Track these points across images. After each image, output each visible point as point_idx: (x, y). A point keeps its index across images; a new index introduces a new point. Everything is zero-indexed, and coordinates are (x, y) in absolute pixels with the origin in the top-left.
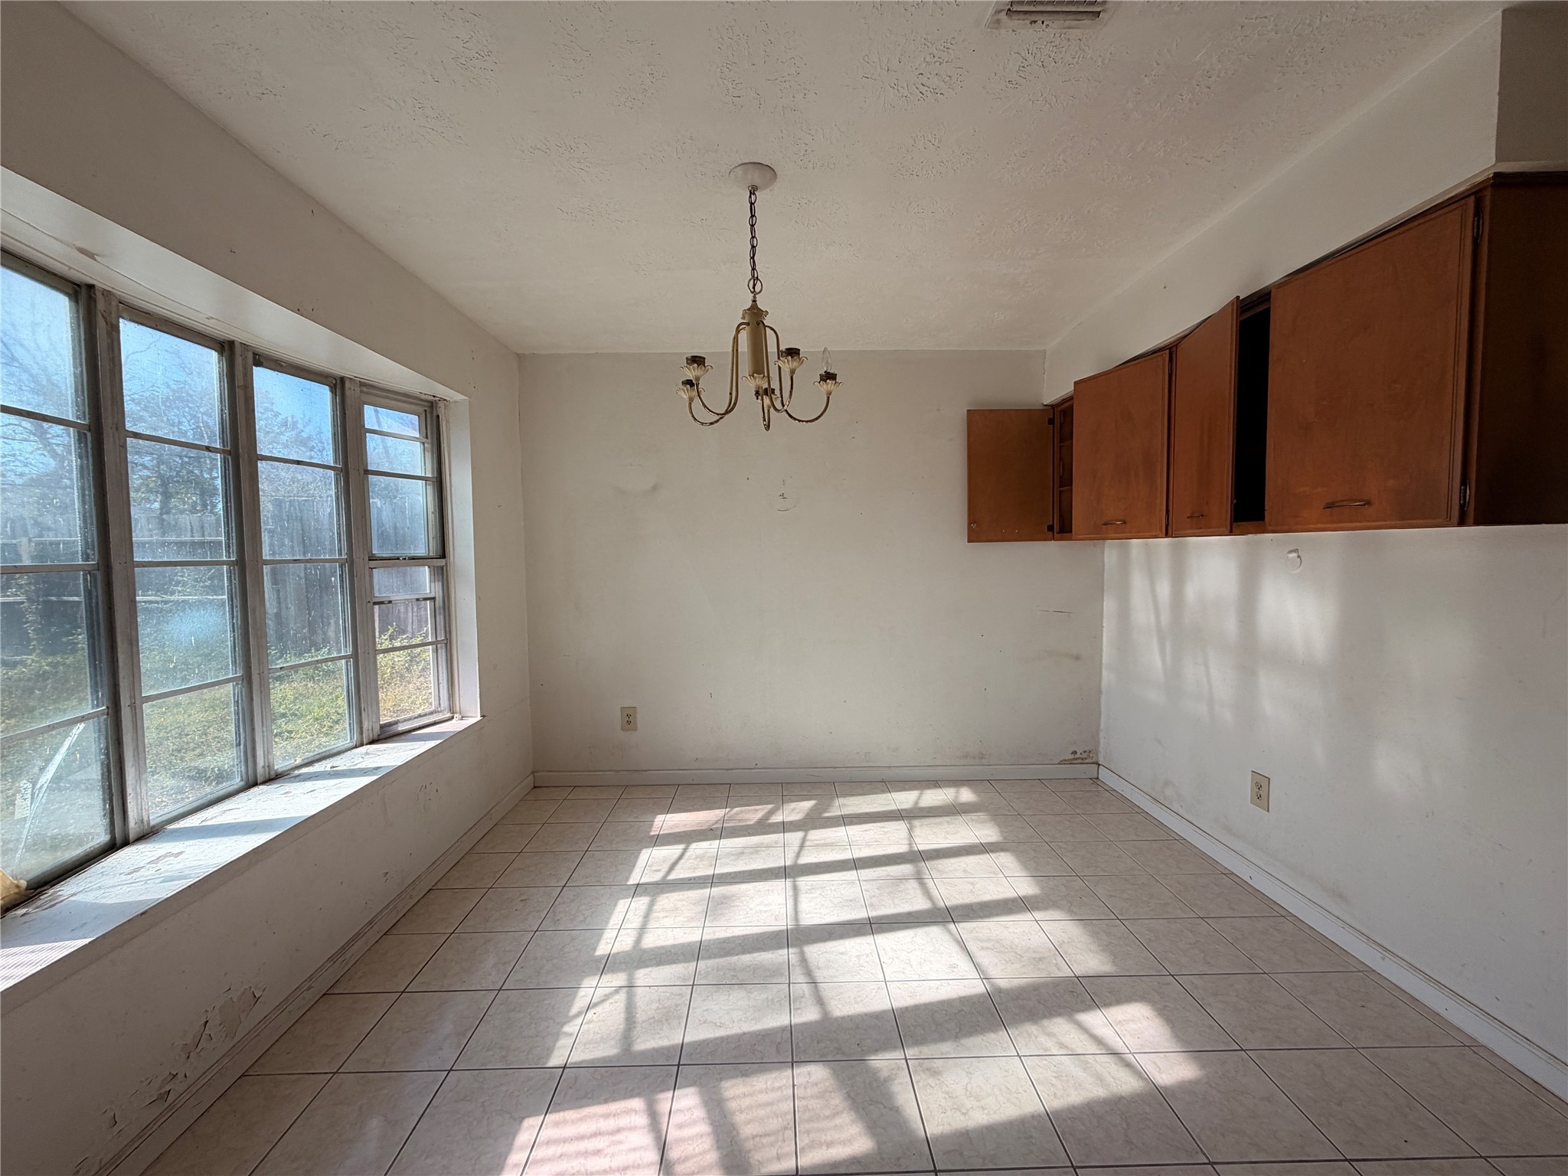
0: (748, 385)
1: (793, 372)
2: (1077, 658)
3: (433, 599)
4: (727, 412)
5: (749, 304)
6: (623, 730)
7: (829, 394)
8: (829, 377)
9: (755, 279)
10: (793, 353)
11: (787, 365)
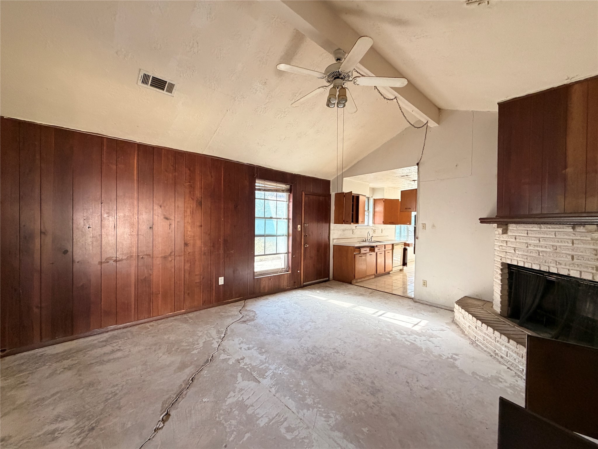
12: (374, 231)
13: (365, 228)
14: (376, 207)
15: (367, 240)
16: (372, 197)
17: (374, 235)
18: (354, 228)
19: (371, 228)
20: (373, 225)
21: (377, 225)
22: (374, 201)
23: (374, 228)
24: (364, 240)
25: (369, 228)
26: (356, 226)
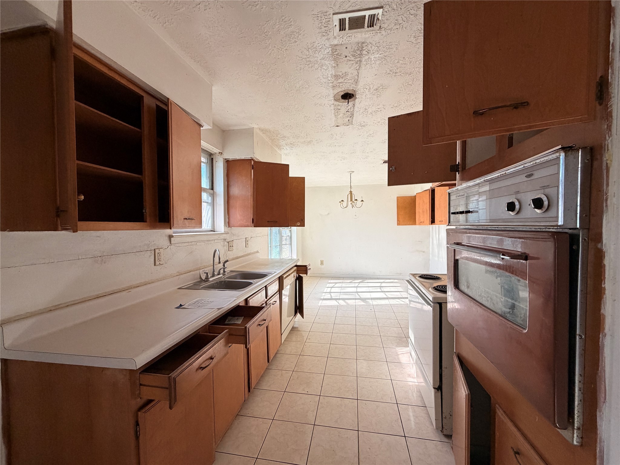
0: (350, 203)
1: (356, 202)
2: (424, 252)
3: (289, 236)
4: (346, 207)
5: (350, 191)
6: (321, 265)
7: (362, 203)
8: (362, 201)
9: (351, 187)
10: (356, 200)
11: (356, 201)
12: (230, 245)
13: (205, 238)
14: (232, 183)
15: (213, 275)
16: (221, 153)
17: (230, 255)
18: (164, 242)
19: (223, 237)
20: (228, 229)
21: (236, 230)
22: (226, 164)
23: (228, 238)
24: (204, 278)
25: (216, 237)
26: (170, 237)
